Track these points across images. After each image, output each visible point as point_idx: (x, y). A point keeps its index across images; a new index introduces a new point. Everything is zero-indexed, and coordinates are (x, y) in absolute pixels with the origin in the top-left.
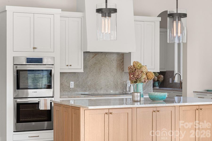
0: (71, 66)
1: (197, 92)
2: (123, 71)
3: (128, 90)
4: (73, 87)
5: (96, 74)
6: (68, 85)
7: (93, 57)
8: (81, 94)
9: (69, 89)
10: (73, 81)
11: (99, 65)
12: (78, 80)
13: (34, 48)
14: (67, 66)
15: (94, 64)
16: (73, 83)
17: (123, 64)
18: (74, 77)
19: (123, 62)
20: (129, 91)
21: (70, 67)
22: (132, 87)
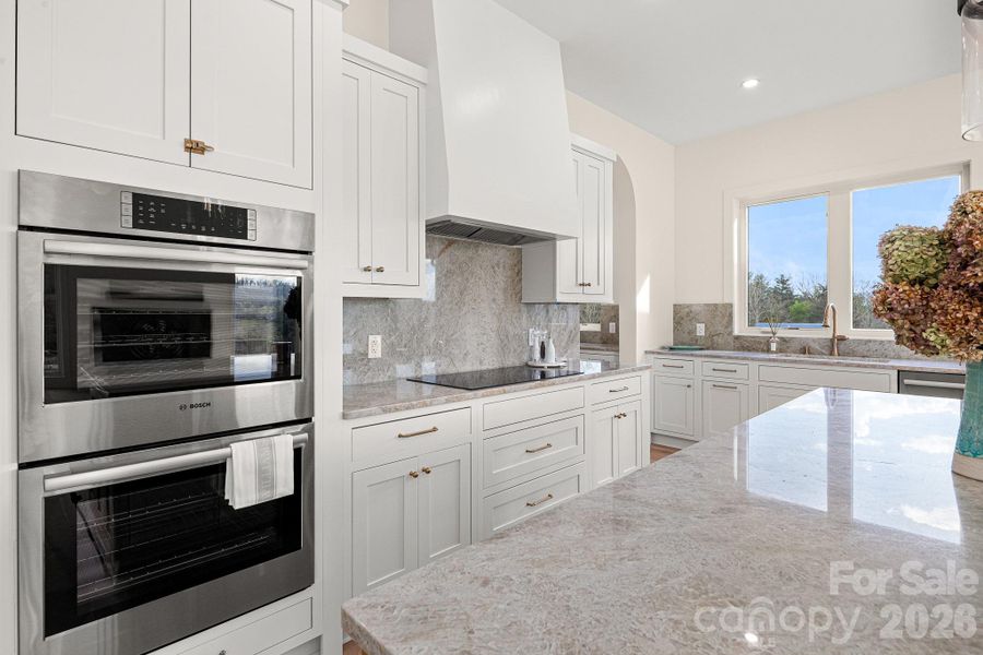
0: (380, 270)
1: (653, 353)
4: (379, 355)
5: (451, 309)
6: (361, 350)
7: (443, 251)
8: (408, 380)
9: (365, 362)
10: (379, 334)
11: (459, 279)
12: (397, 329)
13: (194, 147)
14: (367, 269)
15: (446, 275)
16: (379, 338)
17: (521, 280)
18: (382, 319)
19: (519, 273)
21: (377, 277)
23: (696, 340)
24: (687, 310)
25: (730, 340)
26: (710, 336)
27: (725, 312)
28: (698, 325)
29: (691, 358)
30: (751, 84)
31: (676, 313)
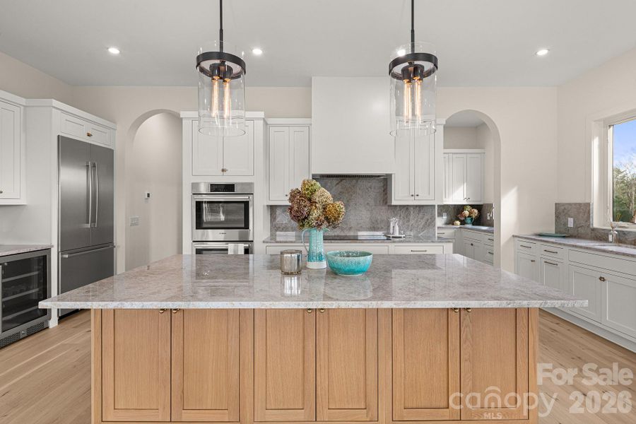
1: (520, 237)
2: (386, 203)
3: (391, 231)
7: (338, 184)
13: (223, 170)
20: (393, 234)
22: (397, 228)
23: (568, 229)
24: (563, 208)
25: (589, 232)
26: (577, 227)
27: (585, 209)
28: (569, 219)
29: (535, 242)
30: (543, 52)
31: (557, 209)
